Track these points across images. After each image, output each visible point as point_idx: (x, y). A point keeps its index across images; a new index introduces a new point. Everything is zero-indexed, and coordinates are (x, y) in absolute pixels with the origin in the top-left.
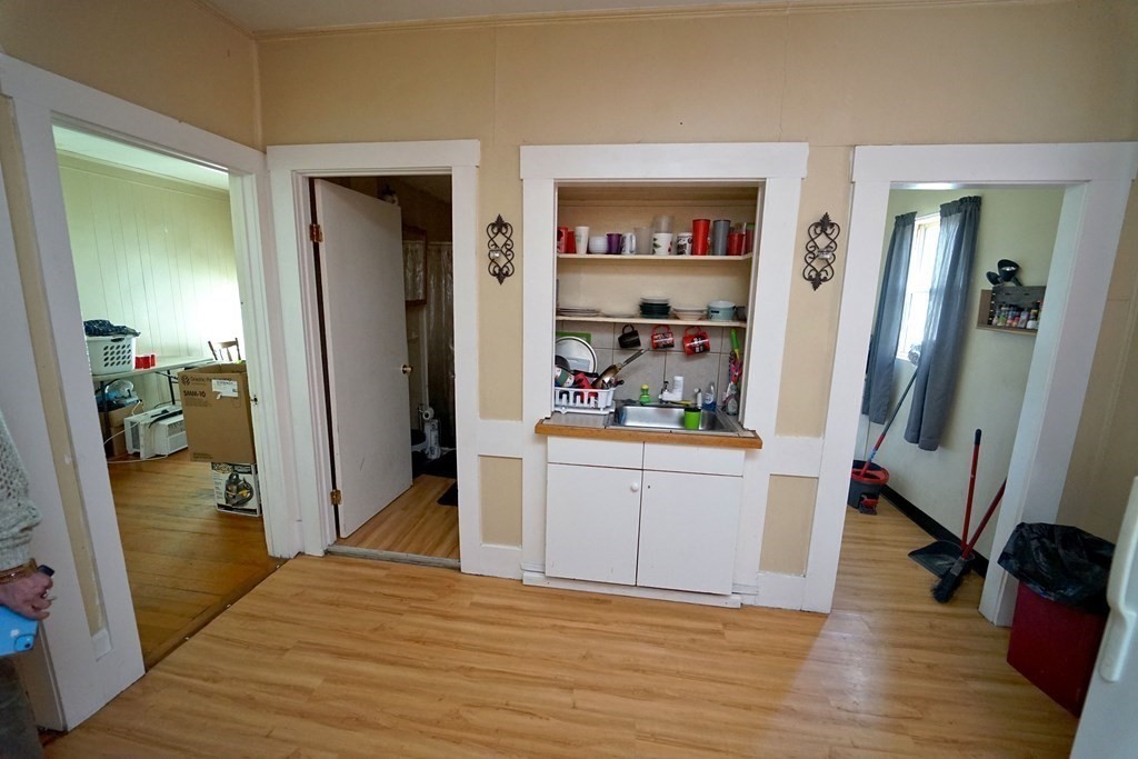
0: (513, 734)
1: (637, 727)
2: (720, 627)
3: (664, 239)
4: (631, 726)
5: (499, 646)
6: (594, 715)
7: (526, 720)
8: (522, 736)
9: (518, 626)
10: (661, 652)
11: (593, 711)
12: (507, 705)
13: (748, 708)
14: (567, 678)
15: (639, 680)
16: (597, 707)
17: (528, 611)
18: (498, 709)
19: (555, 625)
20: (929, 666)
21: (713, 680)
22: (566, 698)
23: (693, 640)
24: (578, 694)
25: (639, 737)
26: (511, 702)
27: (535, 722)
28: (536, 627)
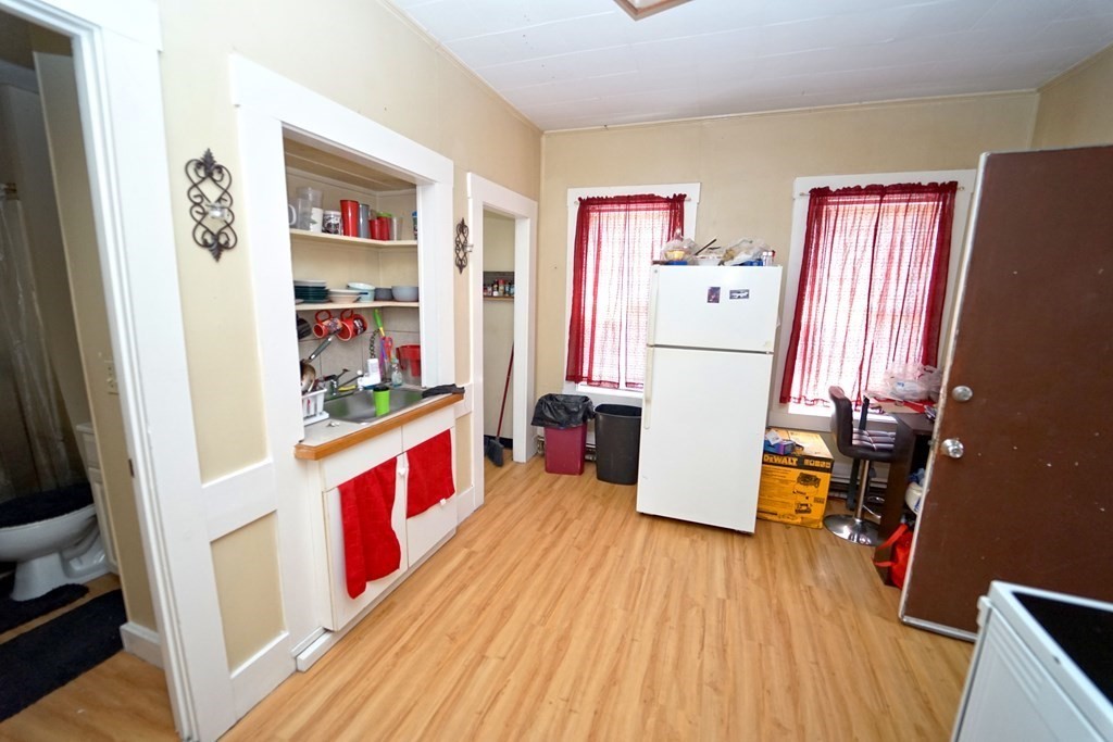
0: (515, 712)
1: (534, 623)
2: (466, 551)
3: (317, 214)
4: (533, 627)
5: (393, 714)
6: (515, 648)
7: (503, 700)
8: (519, 704)
9: (375, 690)
10: (472, 589)
11: (511, 647)
12: (480, 713)
13: (538, 565)
14: (471, 657)
15: (494, 611)
16: (510, 642)
17: (356, 676)
18: (482, 723)
19: (397, 654)
20: (539, 492)
21: (510, 572)
22: (492, 663)
23: (471, 568)
24: (491, 652)
25: (544, 624)
26: (479, 710)
27: (508, 691)
28: (388, 672)
